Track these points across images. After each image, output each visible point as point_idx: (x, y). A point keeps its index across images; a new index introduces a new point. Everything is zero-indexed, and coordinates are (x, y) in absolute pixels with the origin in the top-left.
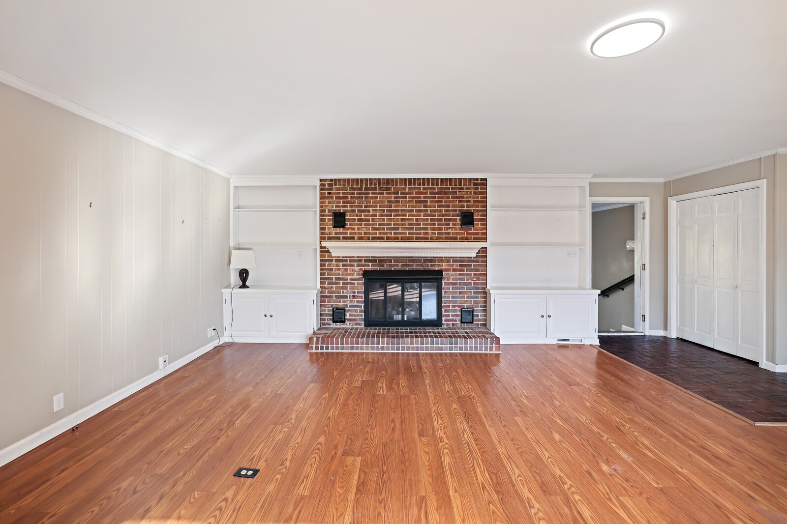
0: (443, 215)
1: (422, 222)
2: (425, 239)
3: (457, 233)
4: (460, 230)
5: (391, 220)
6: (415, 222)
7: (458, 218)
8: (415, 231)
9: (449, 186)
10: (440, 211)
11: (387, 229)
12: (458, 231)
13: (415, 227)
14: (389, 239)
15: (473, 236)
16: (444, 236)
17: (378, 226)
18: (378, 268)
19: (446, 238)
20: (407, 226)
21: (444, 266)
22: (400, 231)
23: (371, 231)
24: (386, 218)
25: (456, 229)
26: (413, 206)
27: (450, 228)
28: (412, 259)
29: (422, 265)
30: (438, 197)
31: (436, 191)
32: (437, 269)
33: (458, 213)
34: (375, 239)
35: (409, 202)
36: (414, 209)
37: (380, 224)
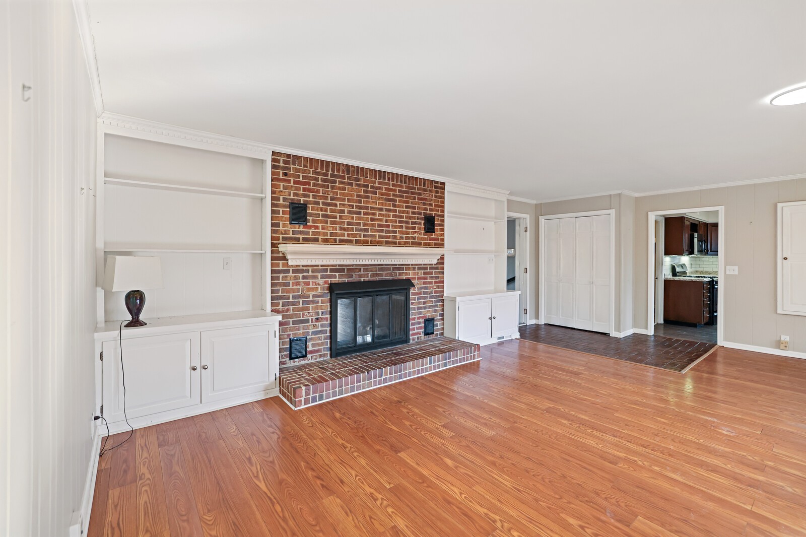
0: (410, 218)
1: (391, 224)
2: (394, 244)
3: (422, 239)
4: (424, 235)
5: (360, 219)
6: (384, 223)
7: (423, 222)
8: (384, 234)
9: (415, 186)
10: (408, 213)
11: (357, 230)
12: (422, 236)
13: (384, 229)
14: (358, 242)
15: (434, 242)
16: (410, 241)
17: (346, 226)
18: (346, 279)
19: (413, 243)
20: (377, 228)
21: (411, 275)
22: (370, 233)
23: (338, 231)
24: (355, 216)
25: (420, 234)
26: (382, 204)
27: (416, 232)
28: (381, 267)
29: (391, 275)
30: (406, 197)
31: (404, 189)
32: (404, 277)
33: (422, 216)
34: (342, 242)
35: (379, 198)
36: (384, 207)
37: (348, 224)
